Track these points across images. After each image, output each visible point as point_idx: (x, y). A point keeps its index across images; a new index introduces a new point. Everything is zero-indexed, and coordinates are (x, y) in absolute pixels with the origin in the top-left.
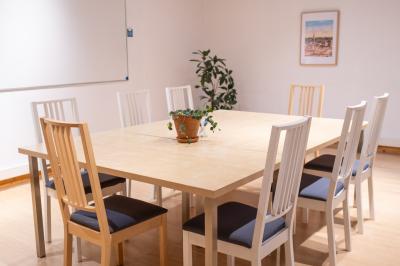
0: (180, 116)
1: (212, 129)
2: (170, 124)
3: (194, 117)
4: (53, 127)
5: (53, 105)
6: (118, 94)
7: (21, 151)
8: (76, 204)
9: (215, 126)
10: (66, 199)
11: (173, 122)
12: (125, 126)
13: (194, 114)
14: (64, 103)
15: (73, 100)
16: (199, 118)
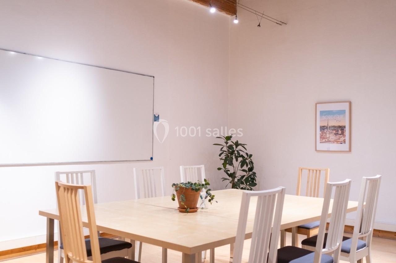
0: (181, 188)
1: (210, 201)
2: (174, 195)
3: (193, 189)
4: (65, 189)
5: (74, 175)
6: (134, 169)
7: (41, 213)
8: (78, 259)
9: (212, 199)
10: (70, 255)
11: (175, 193)
12: (139, 198)
13: (193, 187)
14: (84, 174)
15: (93, 172)
16: (198, 190)
